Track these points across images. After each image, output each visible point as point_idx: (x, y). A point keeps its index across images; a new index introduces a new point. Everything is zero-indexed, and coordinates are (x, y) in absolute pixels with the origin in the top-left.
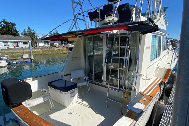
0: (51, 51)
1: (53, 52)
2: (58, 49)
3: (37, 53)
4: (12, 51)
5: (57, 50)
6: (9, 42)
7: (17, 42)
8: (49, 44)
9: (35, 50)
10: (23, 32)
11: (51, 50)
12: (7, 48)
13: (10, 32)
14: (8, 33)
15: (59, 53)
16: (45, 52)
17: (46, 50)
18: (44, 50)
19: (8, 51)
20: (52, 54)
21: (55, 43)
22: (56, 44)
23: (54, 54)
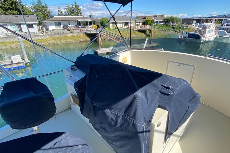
0: (63, 39)
1: (65, 41)
2: (72, 35)
3: (44, 42)
4: (12, 40)
5: (70, 36)
6: (9, 25)
7: (20, 25)
8: (62, 26)
9: (42, 38)
10: (32, 6)
11: (63, 37)
12: (7, 34)
13: (14, 6)
14: (12, 8)
15: (73, 42)
16: (55, 40)
17: (56, 38)
18: (53, 37)
19: (6, 41)
20: (63, 44)
21: (69, 25)
22: (71, 26)
23: (66, 43)
